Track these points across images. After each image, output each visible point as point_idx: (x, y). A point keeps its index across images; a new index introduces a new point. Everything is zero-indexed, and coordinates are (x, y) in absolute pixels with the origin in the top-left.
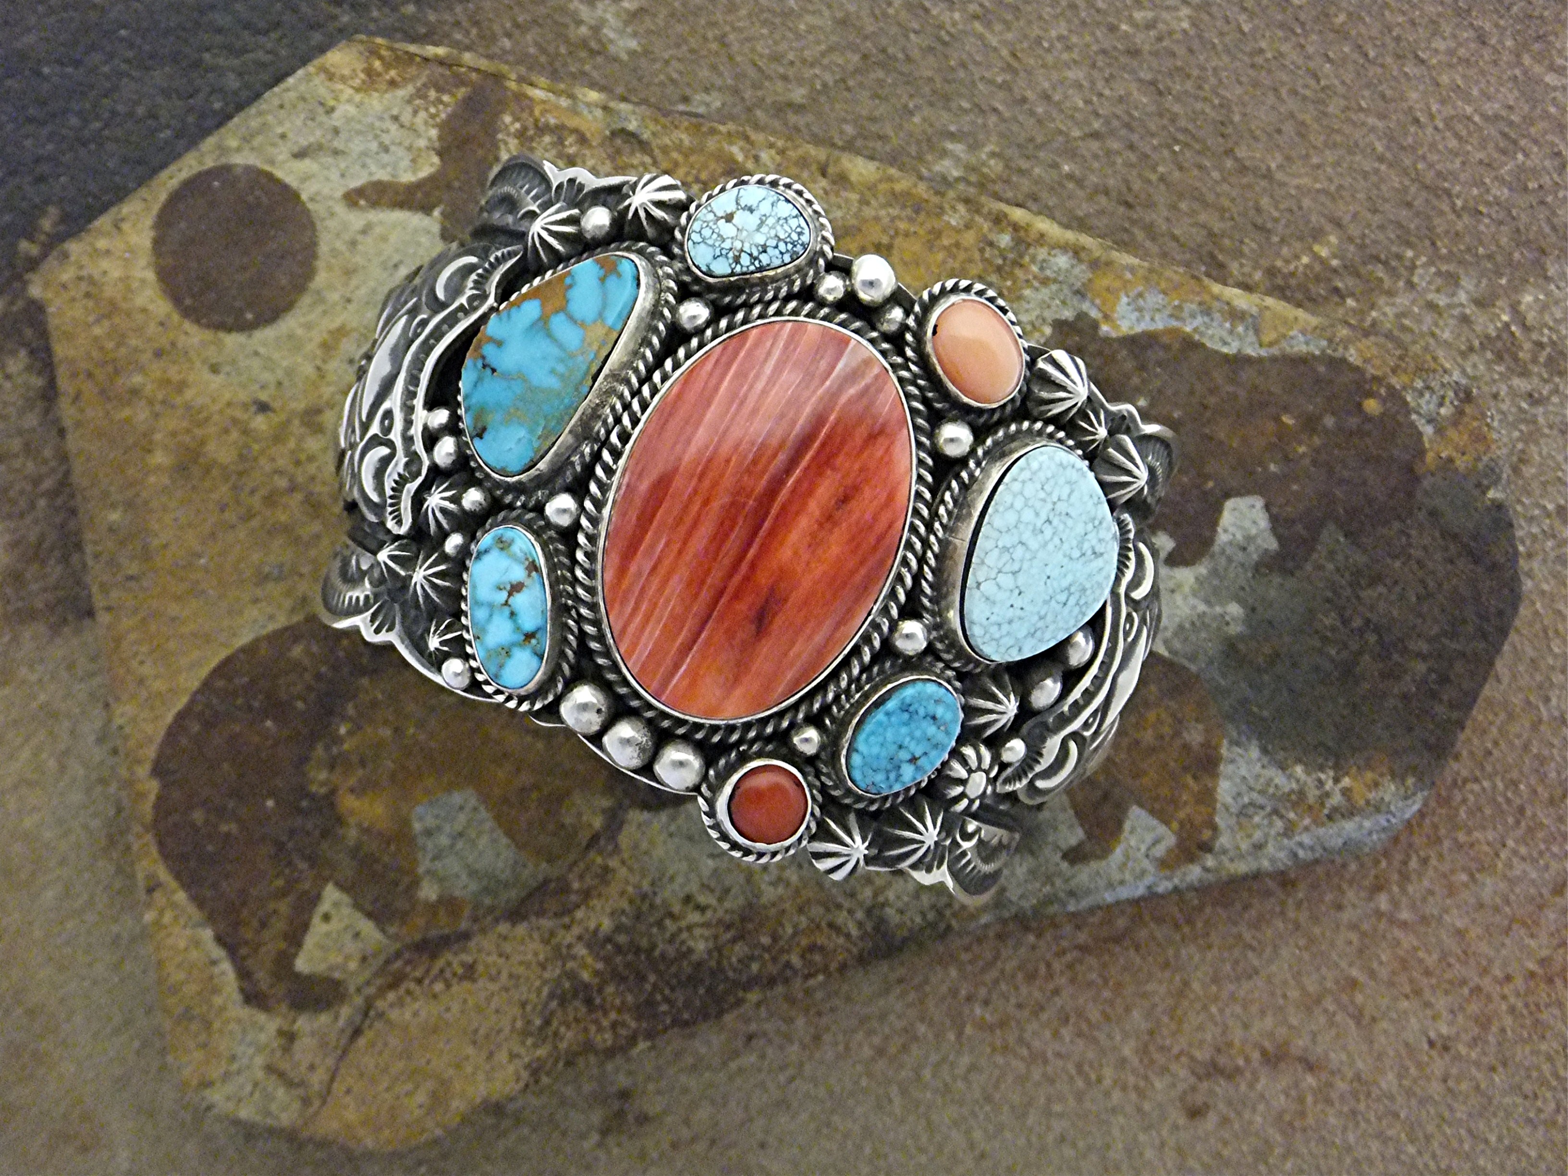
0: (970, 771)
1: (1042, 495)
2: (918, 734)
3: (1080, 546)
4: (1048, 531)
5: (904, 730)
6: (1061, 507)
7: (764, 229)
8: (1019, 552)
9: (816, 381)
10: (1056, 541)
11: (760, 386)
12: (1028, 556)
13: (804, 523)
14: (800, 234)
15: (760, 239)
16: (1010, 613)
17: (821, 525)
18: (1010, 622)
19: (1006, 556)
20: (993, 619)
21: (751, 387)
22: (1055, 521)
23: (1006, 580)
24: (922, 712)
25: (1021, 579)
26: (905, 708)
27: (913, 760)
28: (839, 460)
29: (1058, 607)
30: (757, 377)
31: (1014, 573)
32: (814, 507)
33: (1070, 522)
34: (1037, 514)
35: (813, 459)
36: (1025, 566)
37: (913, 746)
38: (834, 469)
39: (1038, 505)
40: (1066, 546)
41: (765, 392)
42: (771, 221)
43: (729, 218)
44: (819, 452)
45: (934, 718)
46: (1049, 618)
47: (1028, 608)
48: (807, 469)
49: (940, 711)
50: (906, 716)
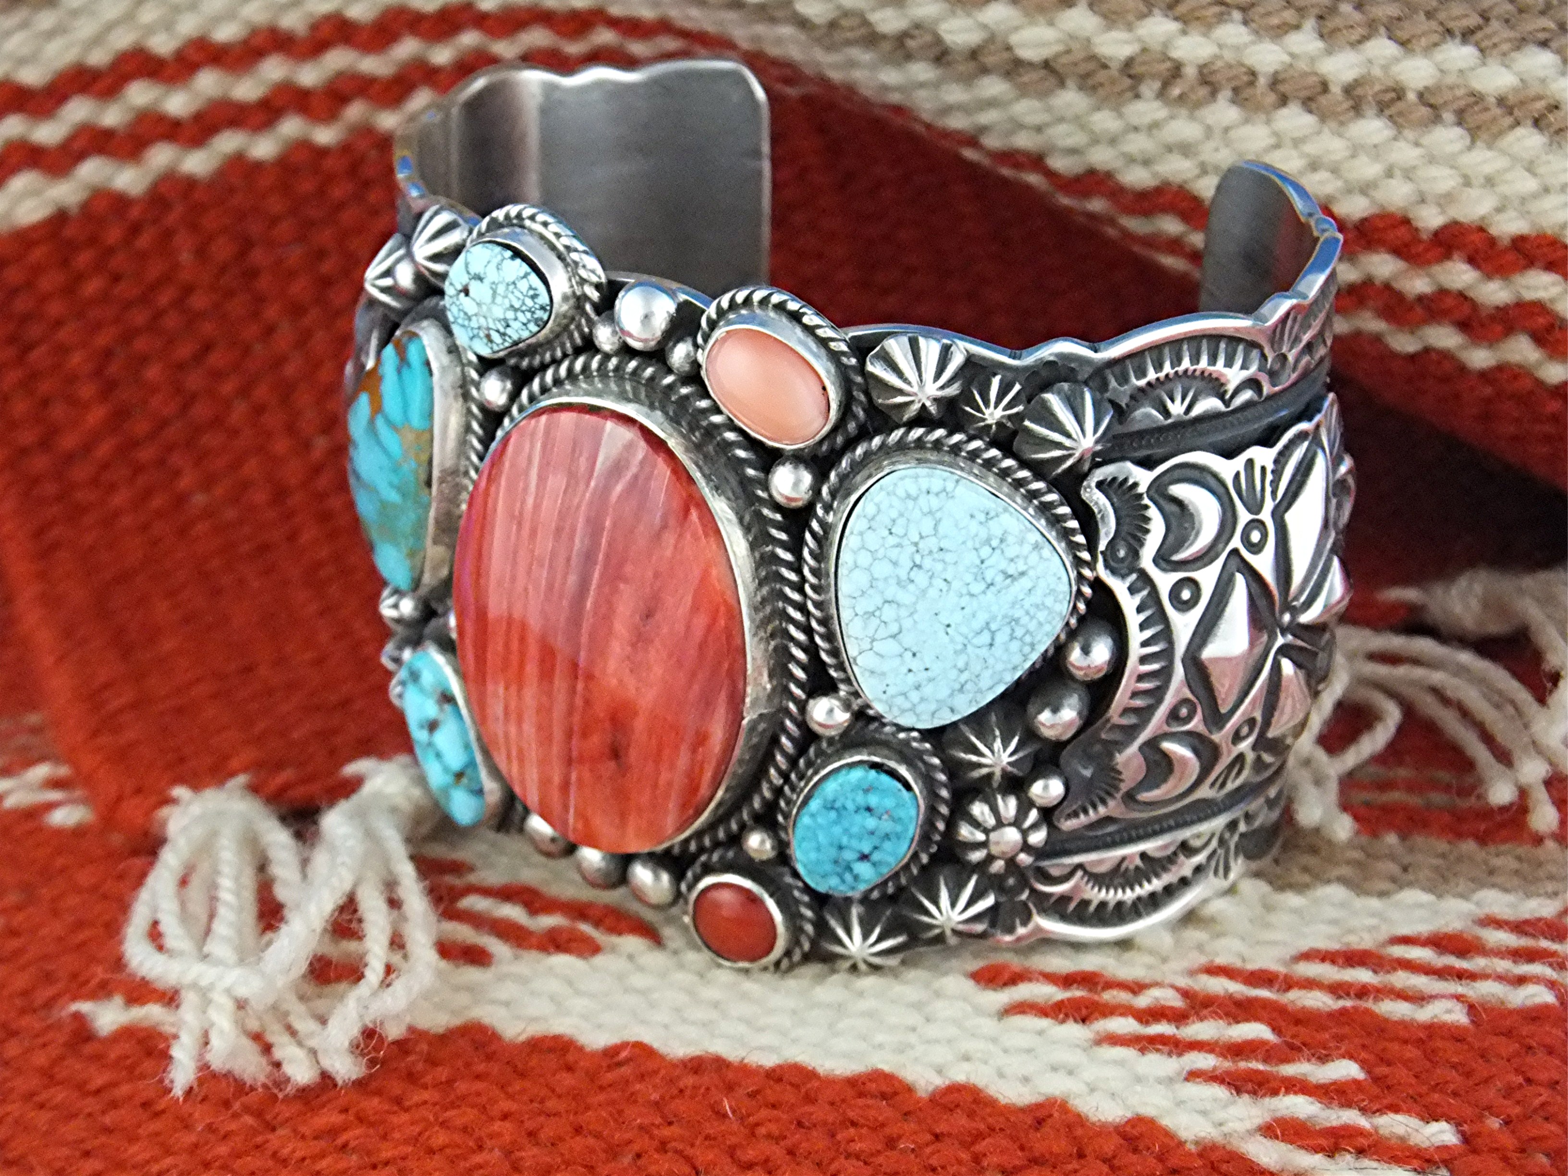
0: (986, 831)
1: (892, 540)
2: (855, 830)
3: (979, 576)
4: (920, 578)
5: (837, 830)
6: (931, 543)
7: (499, 300)
8: (889, 613)
9: (582, 486)
10: (939, 583)
11: (530, 501)
12: (903, 612)
13: (617, 648)
14: (534, 297)
15: (498, 312)
16: (911, 679)
17: (634, 645)
18: (918, 687)
19: (875, 622)
20: (891, 691)
21: (523, 502)
22: (927, 563)
23: (890, 647)
24: (850, 806)
25: (908, 640)
26: (830, 806)
27: (864, 857)
28: (628, 569)
29: (984, 652)
30: (526, 489)
31: (894, 636)
32: (621, 627)
33: (949, 557)
34: (895, 564)
35: (602, 576)
36: (907, 623)
37: (854, 843)
38: (626, 581)
39: (894, 554)
40: (956, 585)
41: (537, 506)
42: (501, 289)
43: (466, 291)
44: (606, 565)
45: (869, 809)
46: (976, 667)
47: (936, 668)
48: (599, 586)
49: (873, 800)
50: (833, 815)
